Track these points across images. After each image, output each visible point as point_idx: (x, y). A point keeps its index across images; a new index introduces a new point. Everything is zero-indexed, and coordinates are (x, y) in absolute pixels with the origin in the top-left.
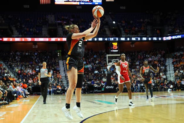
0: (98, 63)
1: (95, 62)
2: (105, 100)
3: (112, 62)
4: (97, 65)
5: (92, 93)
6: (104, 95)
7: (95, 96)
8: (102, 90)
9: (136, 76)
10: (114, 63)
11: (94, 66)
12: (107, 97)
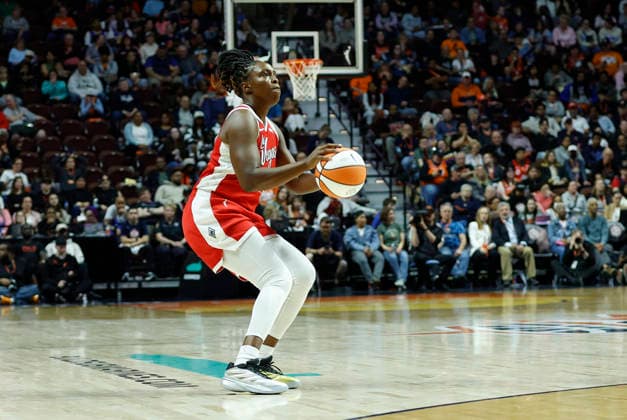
0: (152, 60)
1: (131, 56)
2: (205, 356)
3: (264, 53)
4: (144, 75)
5: (107, 297)
6: (205, 314)
7: (129, 321)
8: (187, 277)
9: (450, 163)
10: (282, 58)
11: (125, 84)
12: (224, 333)
